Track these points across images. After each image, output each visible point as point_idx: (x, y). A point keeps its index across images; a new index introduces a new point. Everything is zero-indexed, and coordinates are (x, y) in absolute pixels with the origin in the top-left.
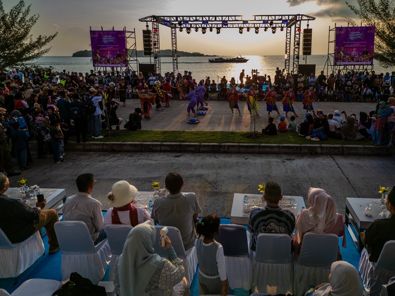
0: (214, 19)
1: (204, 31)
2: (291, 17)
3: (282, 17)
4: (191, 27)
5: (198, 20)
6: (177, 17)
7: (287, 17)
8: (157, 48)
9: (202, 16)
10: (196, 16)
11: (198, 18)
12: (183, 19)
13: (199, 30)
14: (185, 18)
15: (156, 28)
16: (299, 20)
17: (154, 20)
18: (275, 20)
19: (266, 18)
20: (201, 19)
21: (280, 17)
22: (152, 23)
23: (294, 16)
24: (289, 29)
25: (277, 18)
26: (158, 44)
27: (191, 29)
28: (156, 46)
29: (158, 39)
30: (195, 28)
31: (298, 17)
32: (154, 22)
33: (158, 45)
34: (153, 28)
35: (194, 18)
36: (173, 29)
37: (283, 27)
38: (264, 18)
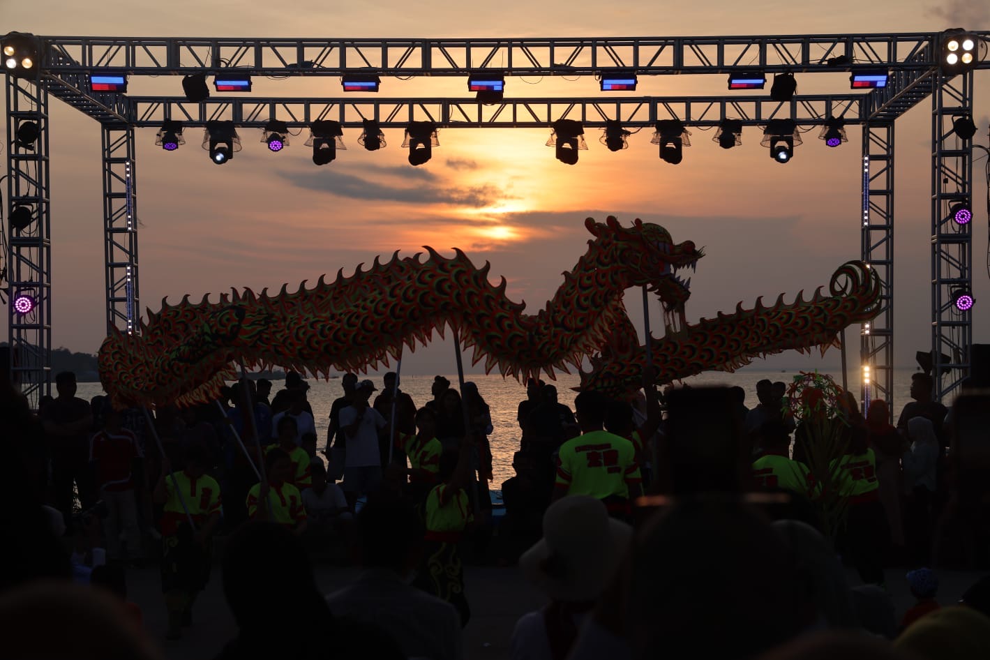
0: (415, 61)
1: (325, 145)
2: (904, 50)
3: (849, 49)
4: (238, 120)
5: (311, 63)
6: (173, 45)
7: (881, 49)
8: (30, 242)
9: (343, 44)
10: (300, 44)
11: (311, 54)
12: (216, 59)
13: (289, 137)
14: (226, 53)
15: (29, 115)
16: (961, 68)
17: (19, 62)
18: (806, 67)
19: (751, 57)
20: (332, 61)
21: (839, 50)
22: (8, 84)
23: (925, 43)
24: (881, 132)
25: (817, 52)
26: (40, 218)
27: (239, 131)
28: (30, 230)
29: (42, 184)
30: (267, 129)
31: (953, 45)
32: (19, 72)
33: (40, 224)
34: (9, 114)
35: (290, 55)
36: (116, 135)
37: (842, 121)
38: (732, 54)
